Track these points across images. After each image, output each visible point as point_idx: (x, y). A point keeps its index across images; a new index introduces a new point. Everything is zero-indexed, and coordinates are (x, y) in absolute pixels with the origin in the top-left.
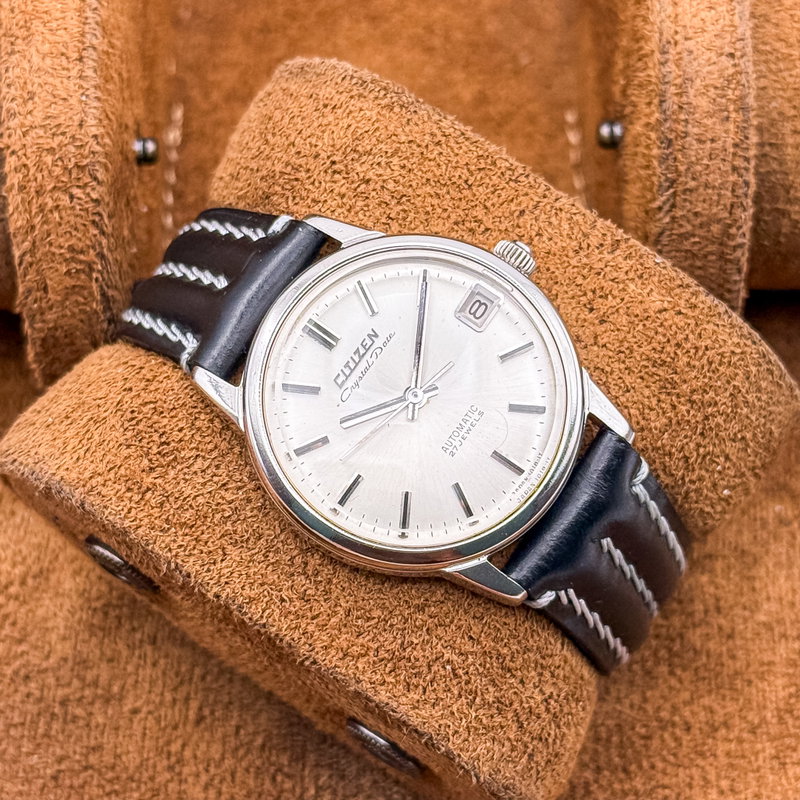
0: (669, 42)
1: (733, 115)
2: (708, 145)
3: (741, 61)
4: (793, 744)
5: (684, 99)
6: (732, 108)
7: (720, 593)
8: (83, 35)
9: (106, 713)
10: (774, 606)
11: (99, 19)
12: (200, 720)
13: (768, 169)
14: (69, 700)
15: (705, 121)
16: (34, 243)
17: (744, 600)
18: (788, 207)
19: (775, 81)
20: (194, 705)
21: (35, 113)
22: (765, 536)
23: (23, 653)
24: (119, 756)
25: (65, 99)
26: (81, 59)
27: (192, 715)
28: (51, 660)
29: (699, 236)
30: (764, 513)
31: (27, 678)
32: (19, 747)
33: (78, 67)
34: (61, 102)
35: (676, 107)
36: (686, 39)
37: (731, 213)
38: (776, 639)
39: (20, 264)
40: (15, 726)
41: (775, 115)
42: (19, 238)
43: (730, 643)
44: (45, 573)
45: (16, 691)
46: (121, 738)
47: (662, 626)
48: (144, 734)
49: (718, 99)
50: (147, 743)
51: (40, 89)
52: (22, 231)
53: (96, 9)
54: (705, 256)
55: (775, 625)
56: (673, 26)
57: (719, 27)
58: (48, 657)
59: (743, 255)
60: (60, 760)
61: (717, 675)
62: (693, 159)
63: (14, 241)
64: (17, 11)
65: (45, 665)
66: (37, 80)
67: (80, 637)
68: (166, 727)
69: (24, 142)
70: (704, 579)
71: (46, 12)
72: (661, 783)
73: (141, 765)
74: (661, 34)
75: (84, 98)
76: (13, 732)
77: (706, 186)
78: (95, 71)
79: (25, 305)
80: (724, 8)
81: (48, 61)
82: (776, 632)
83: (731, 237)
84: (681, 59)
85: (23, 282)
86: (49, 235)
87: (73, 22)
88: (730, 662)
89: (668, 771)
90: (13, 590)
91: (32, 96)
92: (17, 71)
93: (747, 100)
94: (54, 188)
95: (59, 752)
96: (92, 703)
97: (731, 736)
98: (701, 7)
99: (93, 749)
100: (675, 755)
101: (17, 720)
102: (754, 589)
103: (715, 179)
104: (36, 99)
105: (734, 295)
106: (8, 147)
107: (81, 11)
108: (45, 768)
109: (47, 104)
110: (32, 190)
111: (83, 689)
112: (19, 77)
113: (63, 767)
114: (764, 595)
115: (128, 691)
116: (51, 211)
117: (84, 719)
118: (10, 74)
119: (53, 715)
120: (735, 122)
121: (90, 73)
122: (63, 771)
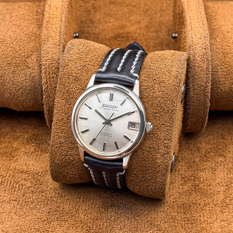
0: (191, 46)
1: (206, 62)
2: (200, 68)
3: (207, 50)
4: (225, 208)
5: (194, 58)
6: (205, 60)
7: (207, 176)
8: (60, 40)
9: (61, 200)
10: (220, 180)
11: (64, 37)
12: (83, 201)
13: (215, 77)
14: (52, 197)
15: (199, 63)
16: (48, 86)
17: (213, 178)
18: (220, 86)
19: (216, 57)
20: (82, 198)
21: (49, 56)
22: (218, 165)
23: (41, 187)
24: (64, 209)
25: (56, 53)
26: (59, 45)
27: (81, 200)
28: (48, 189)
29: (199, 89)
30: (218, 160)
31: (42, 192)
32: (40, 206)
33: (59, 47)
34: (55, 54)
35: (193, 60)
36: (195, 45)
37: (206, 84)
38: (221, 186)
39: (44, 91)
40: (39, 202)
41: (216, 65)
42: (44, 85)
43: (210, 187)
44: (47, 171)
45: (40, 195)
46: (64, 205)
47: (193, 183)
48: (70, 204)
49: (202, 58)
50: (70, 206)
51: (50, 51)
52: (45, 83)
53: (63, 35)
54: (200, 94)
55: (220, 183)
56: (192, 43)
57: (202, 43)
58: (47, 188)
59: (209, 94)
60: (50, 209)
61: (207, 193)
62: (197, 71)
63: (43, 86)
64: (45, 36)
65: (46, 189)
66: (49, 49)
67: (55, 184)
68: (75, 203)
69: (46, 63)
70: (203, 174)
71: (52, 36)
72: (193, 216)
73: (69, 210)
74: (189, 44)
75: (60, 53)
76: (39, 203)
77: (200, 78)
78: (62, 48)
79: (45, 101)
80: (203, 39)
81: (52, 46)
82: (221, 184)
83: (206, 90)
84: (194, 49)
85: (45, 95)
86: (51, 84)
87: (58, 38)
88: (210, 191)
89: (195, 213)
90: (39, 174)
91: (48, 53)
92: (45, 48)
93: (209, 58)
94: (52, 73)
95: (50, 207)
96: (58, 198)
97: (210, 206)
98: (198, 38)
99: (58, 207)
100: (196, 210)
101: (40, 201)
102: (215, 176)
103: (202, 76)
104: (49, 53)
105: (207, 104)
106: (43, 64)
107: (59, 36)
108: (46, 211)
109: (51, 54)
110: (48, 73)
111: (55, 195)
112: (45, 49)
113: (50, 211)
114: (218, 177)
115: (66, 195)
116: (52, 78)
117: (56, 201)
118: (43, 48)
119: (49, 200)
120: (206, 63)
121: (61, 48)
122: (50, 212)
